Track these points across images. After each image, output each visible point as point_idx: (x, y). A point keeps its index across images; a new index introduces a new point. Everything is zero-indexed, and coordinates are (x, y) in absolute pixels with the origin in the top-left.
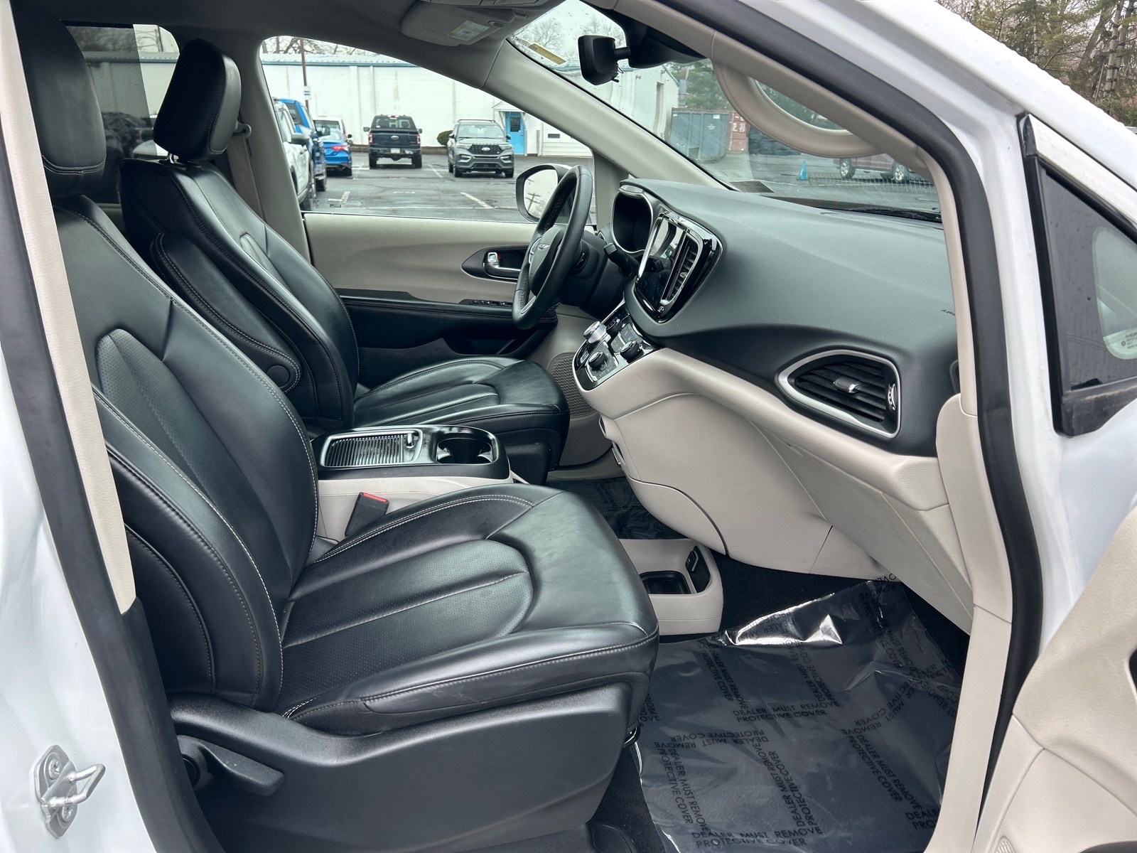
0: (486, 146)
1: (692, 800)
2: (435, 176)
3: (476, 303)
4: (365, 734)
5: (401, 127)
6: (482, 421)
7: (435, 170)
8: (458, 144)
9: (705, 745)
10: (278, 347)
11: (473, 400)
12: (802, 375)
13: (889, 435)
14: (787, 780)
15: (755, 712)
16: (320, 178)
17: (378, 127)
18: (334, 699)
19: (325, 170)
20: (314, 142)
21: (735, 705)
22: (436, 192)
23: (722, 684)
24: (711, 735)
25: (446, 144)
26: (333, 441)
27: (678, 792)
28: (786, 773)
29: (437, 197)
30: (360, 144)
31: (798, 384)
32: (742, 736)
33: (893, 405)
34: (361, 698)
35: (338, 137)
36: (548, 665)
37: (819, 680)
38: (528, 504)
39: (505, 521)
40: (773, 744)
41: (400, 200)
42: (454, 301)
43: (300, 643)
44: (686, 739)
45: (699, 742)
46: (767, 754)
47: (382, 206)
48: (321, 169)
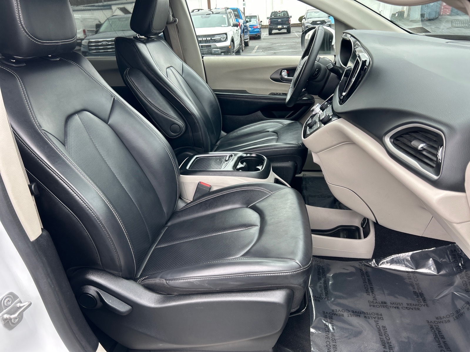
0: (319, 21)
1: (334, 344)
2: (296, 36)
3: (276, 94)
4: (168, 294)
5: (282, 15)
6: (263, 151)
7: (296, 34)
8: (306, 21)
9: (348, 316)
10: (176, 117)
11: (266, 140)
12: (397, 137)
13: (435, 177)
14: (388, 343)
15: (381, 303)
16: (246, 41)
17: (273, 16)
18: (156, 278)
19: (249, 37)
20: (244, 25)
21: (370, 298)
22: (295, 43)
23: (366, 286)
24: (353, 312)
25: (302, 22)
26: (197, 158)
27: (328, 338)
28: (388, 339)
29: (295, 46)
30: (266, 25)
31: (395, 142)
32: (370, 315)
33: (440, 159)
34: (166, 280)
35: (256, 23)
36: (247, 277)
37: (420, 291)
38: (269, 192)
39: (258, 200)
40: (386, 323)
41: (278, 48)
42: (266, 94)
43: (162, 246)
44: (339, 311)
45: (346, 314)
46: (381, 327)
47: (270, 51)
48: (247, 36)
